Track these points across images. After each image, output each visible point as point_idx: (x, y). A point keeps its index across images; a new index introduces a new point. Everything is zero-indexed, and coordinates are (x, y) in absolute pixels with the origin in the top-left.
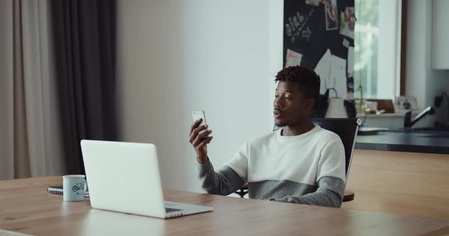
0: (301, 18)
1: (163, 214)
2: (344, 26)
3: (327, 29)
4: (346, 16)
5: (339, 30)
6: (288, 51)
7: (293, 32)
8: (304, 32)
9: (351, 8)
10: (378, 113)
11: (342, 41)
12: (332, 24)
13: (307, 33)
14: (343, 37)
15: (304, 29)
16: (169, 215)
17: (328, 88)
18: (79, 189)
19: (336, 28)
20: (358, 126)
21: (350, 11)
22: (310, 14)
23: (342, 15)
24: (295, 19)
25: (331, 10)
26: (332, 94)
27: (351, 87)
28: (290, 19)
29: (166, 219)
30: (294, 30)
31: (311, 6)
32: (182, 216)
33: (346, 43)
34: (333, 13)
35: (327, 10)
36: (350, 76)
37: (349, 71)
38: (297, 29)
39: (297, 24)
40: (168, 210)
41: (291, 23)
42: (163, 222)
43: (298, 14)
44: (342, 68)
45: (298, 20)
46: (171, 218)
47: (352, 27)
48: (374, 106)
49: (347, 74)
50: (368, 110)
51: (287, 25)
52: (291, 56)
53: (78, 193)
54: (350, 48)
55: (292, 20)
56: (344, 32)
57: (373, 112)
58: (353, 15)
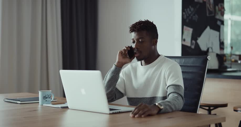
0: (192, 9)
1: (108, 111)
2: (218, 14)
3: (208, 15)
4: (219, 8)
5: (215, 16)
6: (185, 27)
7: (187, 17)
8: (194, 17)
9: (222, 4)
10: (239, 62)
11: (217, 22)
12: (210, 12)
13: (196, 18)
14: (217, 20)
15: (194, 15)
16: (111, 112)
17: (208, 47)
18: (47, 98)
19: (213, 15)
20: (208, 60)
21: (221, 6)
22: (197, 7)
23: (217, 8)
24: (188, 10)
25: (210, 5)
26: (210, 50)
27: (222, 46)
28: (185, 10)
29: (110, 114)
30: (188, 15)
31: (198, 3)
32: (120, 113)
33: (219, 23)
34: (211, 6)
35: (208, 5)
36: (222, 41)
37: (221, 38)
38: (190, 15)
39: (190, 13)
40: (111, 110)
41: (186, 12)
42: (108, 115)
43: (190, 7)
44: (217, 37)
45: (190, 10)
46: (113, 113)
47: (223, 14)
48: (237, 58)
49: (220, 40)
50: (233, 60)
51: (184, 13)
52: (186, 29)
53: (46, 101)
54: (222, 26)
55: (187, 10)
56: (218, 17)
57: (236, 61)
58: (224, 8)
